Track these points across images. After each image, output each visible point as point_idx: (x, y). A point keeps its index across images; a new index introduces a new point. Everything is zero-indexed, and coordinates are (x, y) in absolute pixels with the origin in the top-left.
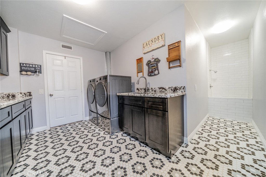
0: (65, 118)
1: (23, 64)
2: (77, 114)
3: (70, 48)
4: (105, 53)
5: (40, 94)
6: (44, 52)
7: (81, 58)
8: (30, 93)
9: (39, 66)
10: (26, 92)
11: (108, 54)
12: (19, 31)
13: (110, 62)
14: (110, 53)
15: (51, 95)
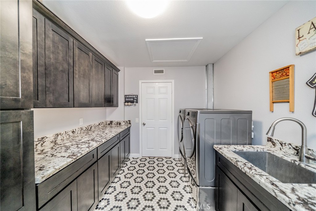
0: (154, 150)
1: (127, 96)
2: (166, 149)
3: (162, 72)
4: (205, 66)
5: (136, 122)
6: (140, 82)
7: (173, 81)
8: (130, 121)
9: (136, 96)
10: (127, 120)
11: (210, 67)
12: (125, 68)
13: (213, 80)
14: (213, 64)
15: (144, 124)
